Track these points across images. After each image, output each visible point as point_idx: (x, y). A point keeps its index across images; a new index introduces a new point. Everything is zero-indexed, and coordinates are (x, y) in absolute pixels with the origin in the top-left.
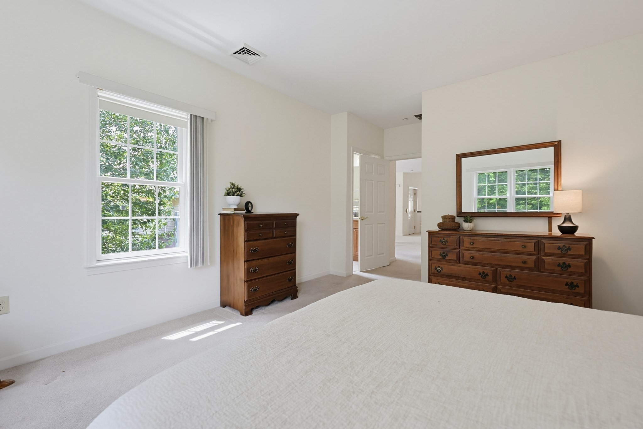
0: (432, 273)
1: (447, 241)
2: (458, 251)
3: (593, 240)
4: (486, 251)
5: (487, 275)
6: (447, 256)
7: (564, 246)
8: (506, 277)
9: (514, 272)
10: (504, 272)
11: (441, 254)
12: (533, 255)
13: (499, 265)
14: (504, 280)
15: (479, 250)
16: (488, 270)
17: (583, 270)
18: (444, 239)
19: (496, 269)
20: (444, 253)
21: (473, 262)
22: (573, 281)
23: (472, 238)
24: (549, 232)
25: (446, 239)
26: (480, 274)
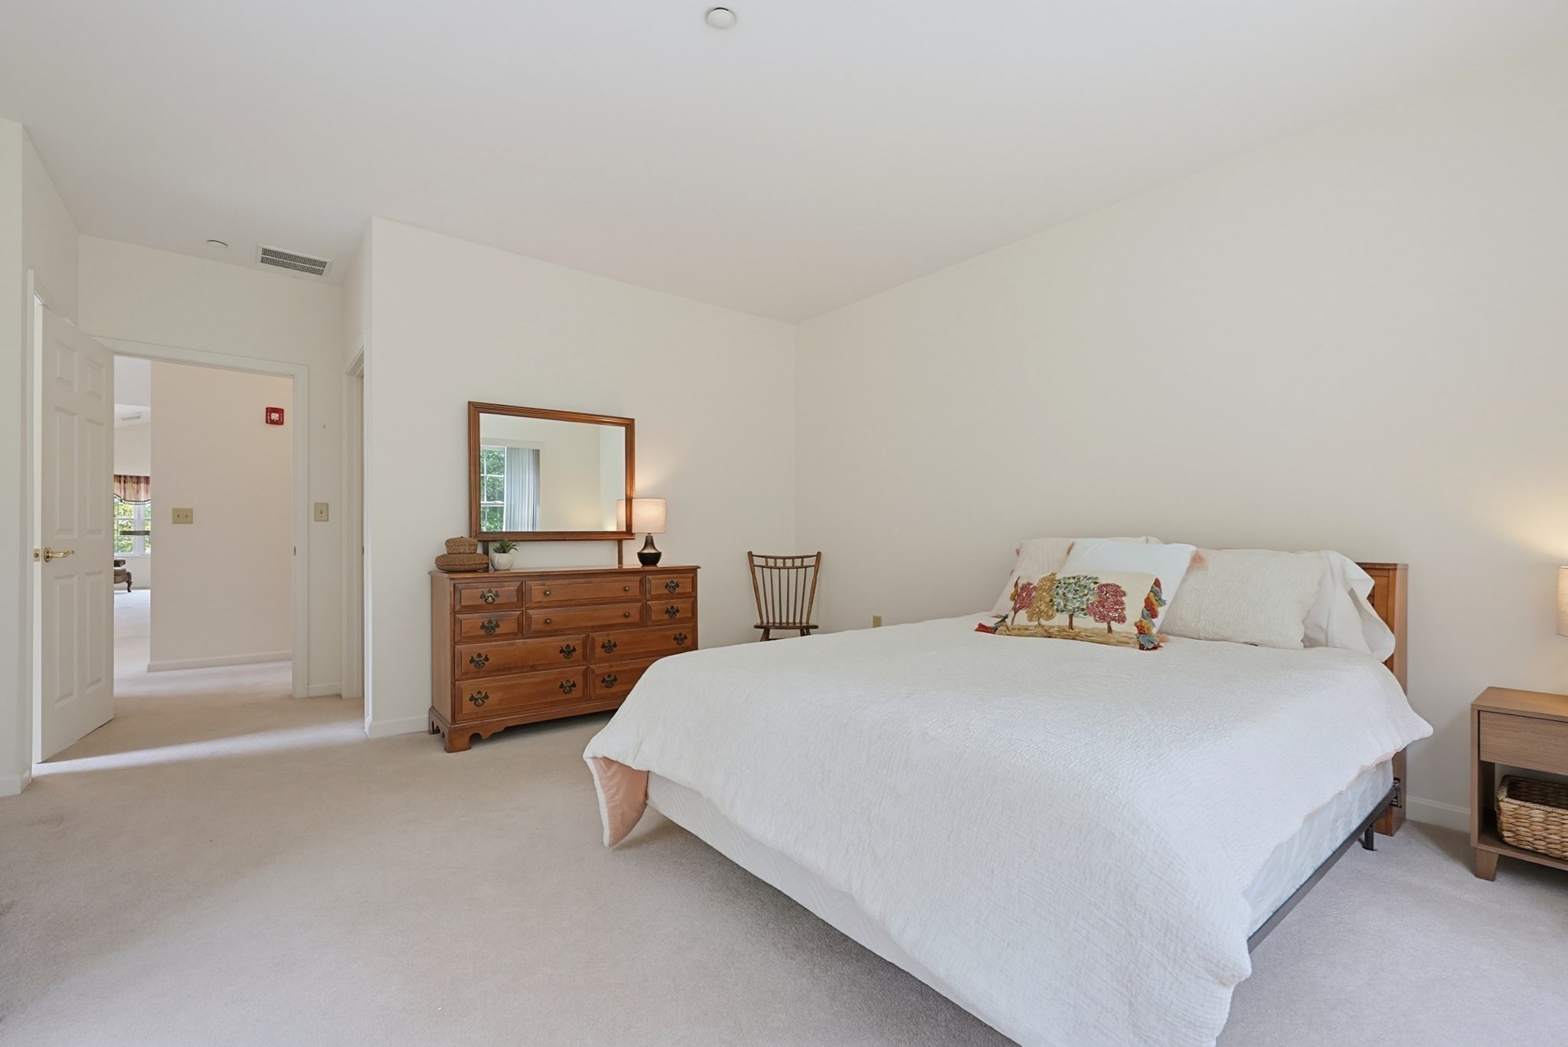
0: (463, 674)
1: (497, 595)
2: (519, 613)
3: (698, 570)
4: (572, 606)
5: (574, 650)
6: (498, 626)
7: (672, 582)
8: (603, 646)
9: (614, 636)
10: (600, 638)
11: (483, 627)
12: (637, 601)
13: (592, 627)
14: (599, 651)
15: (561, 604)
16: (574, 641)
17: (690, 615)
18: (490, 591)
19: (588, 636)
20: (490, 622)
21: (549, 630)
22: (681, 631)
23: (548, 583)
24: (619, 564)
25: (494, 590)
26: (561, 651)
